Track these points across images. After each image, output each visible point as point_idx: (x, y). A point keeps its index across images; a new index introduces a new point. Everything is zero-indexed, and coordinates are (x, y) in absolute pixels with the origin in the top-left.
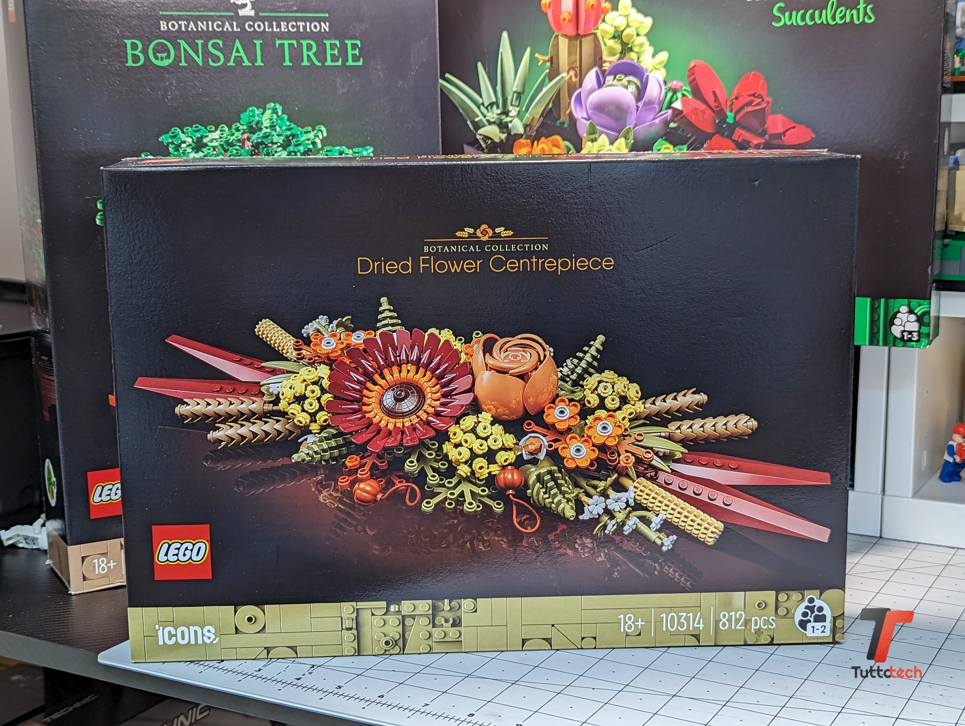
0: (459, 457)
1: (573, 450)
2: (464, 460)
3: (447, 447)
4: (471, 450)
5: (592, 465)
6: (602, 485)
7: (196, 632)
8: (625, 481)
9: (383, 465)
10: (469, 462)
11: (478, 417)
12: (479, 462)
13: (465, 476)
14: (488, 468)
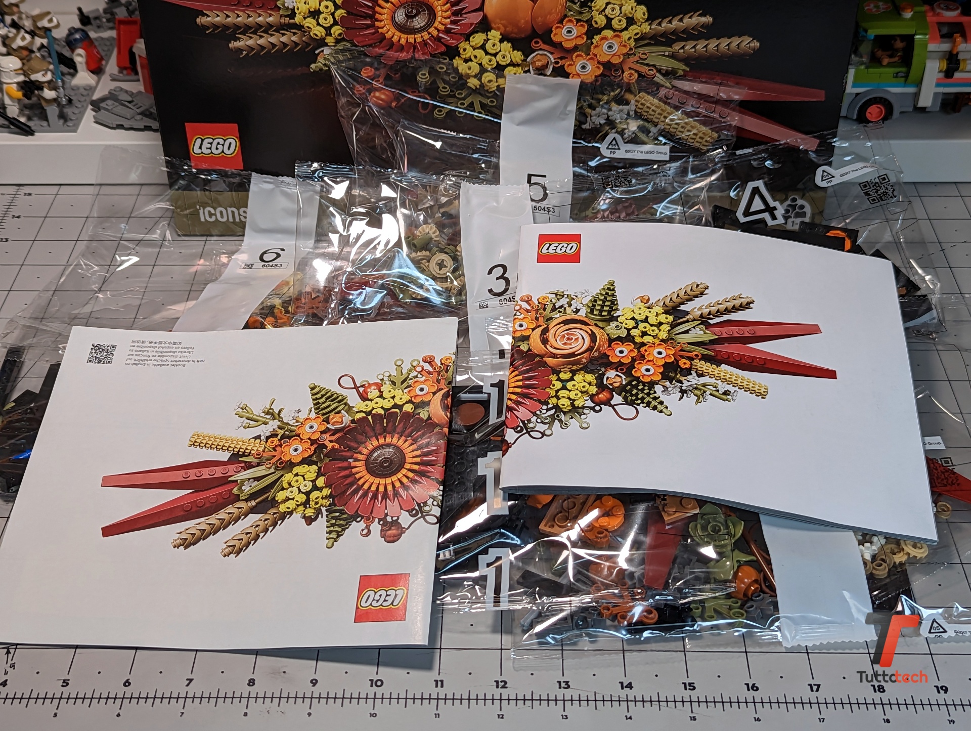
0: (468, 72)
1: (578, 67)
2: (473, 74)
3: (457, 62)
4: (480, 65)
6: (606, 98)
8: (628, 96)
9: (396, 76)
10: (479, 76)
11: (487, 35)
12: (488, 76)
13: (474, 88)
14: (497, 82)
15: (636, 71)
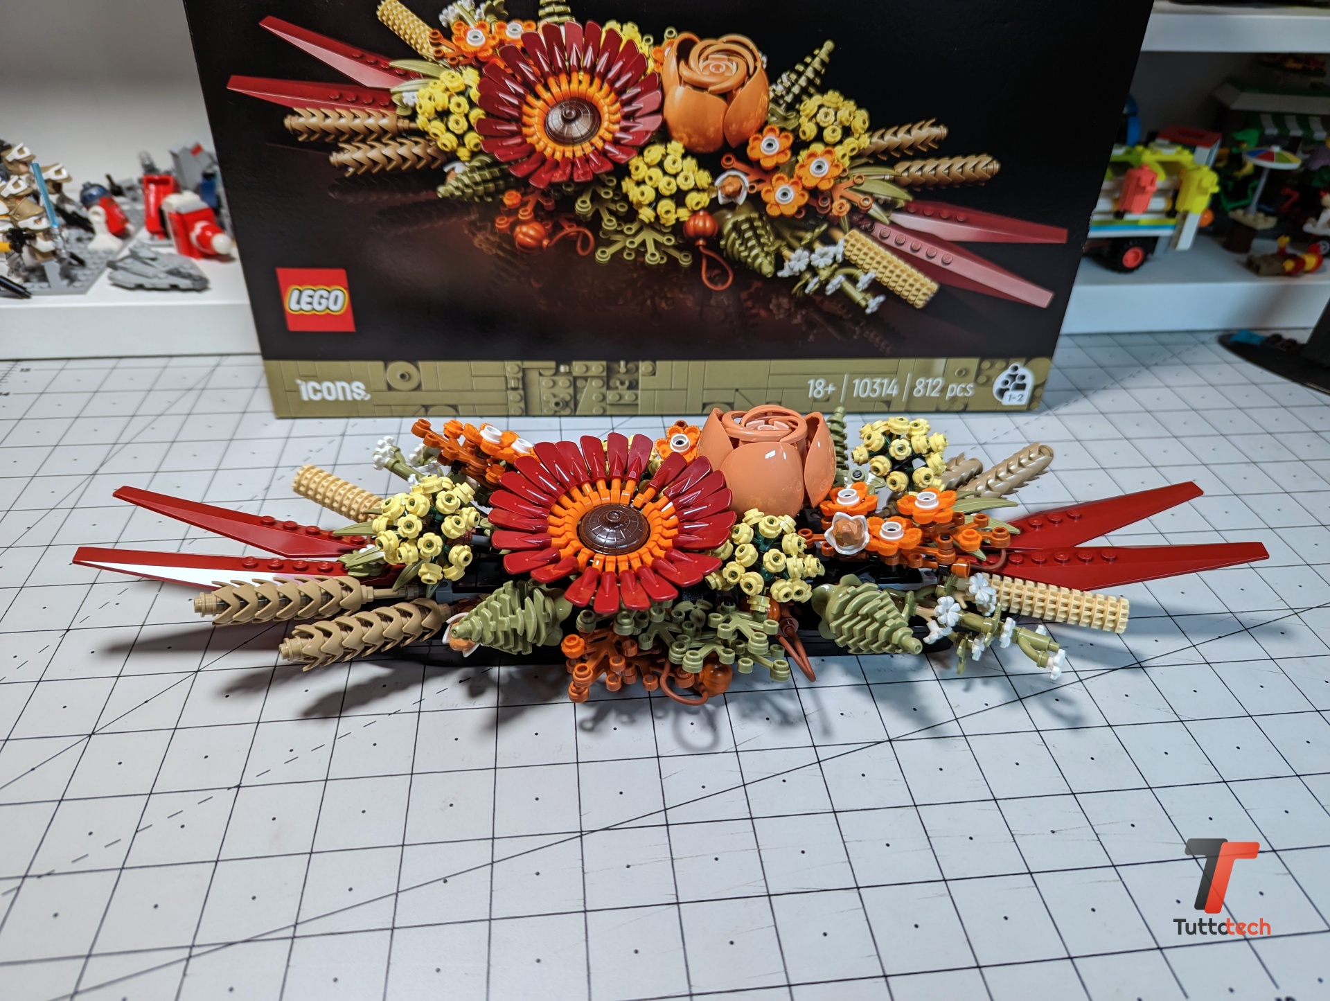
0: (641, 199)
1: (778, 194)
2: (647, 202)
3: (627, 185)
4: (657, 189)
5: (799, 212)
6: (808, 236)
7: (343, 388)
8: (837, 234)
9: (549, 205)
10: (653, 205)
11: (666, 148)
12: (666, 205)
13: (647, 221)
14: (676, 212)
15: (849, 201)
